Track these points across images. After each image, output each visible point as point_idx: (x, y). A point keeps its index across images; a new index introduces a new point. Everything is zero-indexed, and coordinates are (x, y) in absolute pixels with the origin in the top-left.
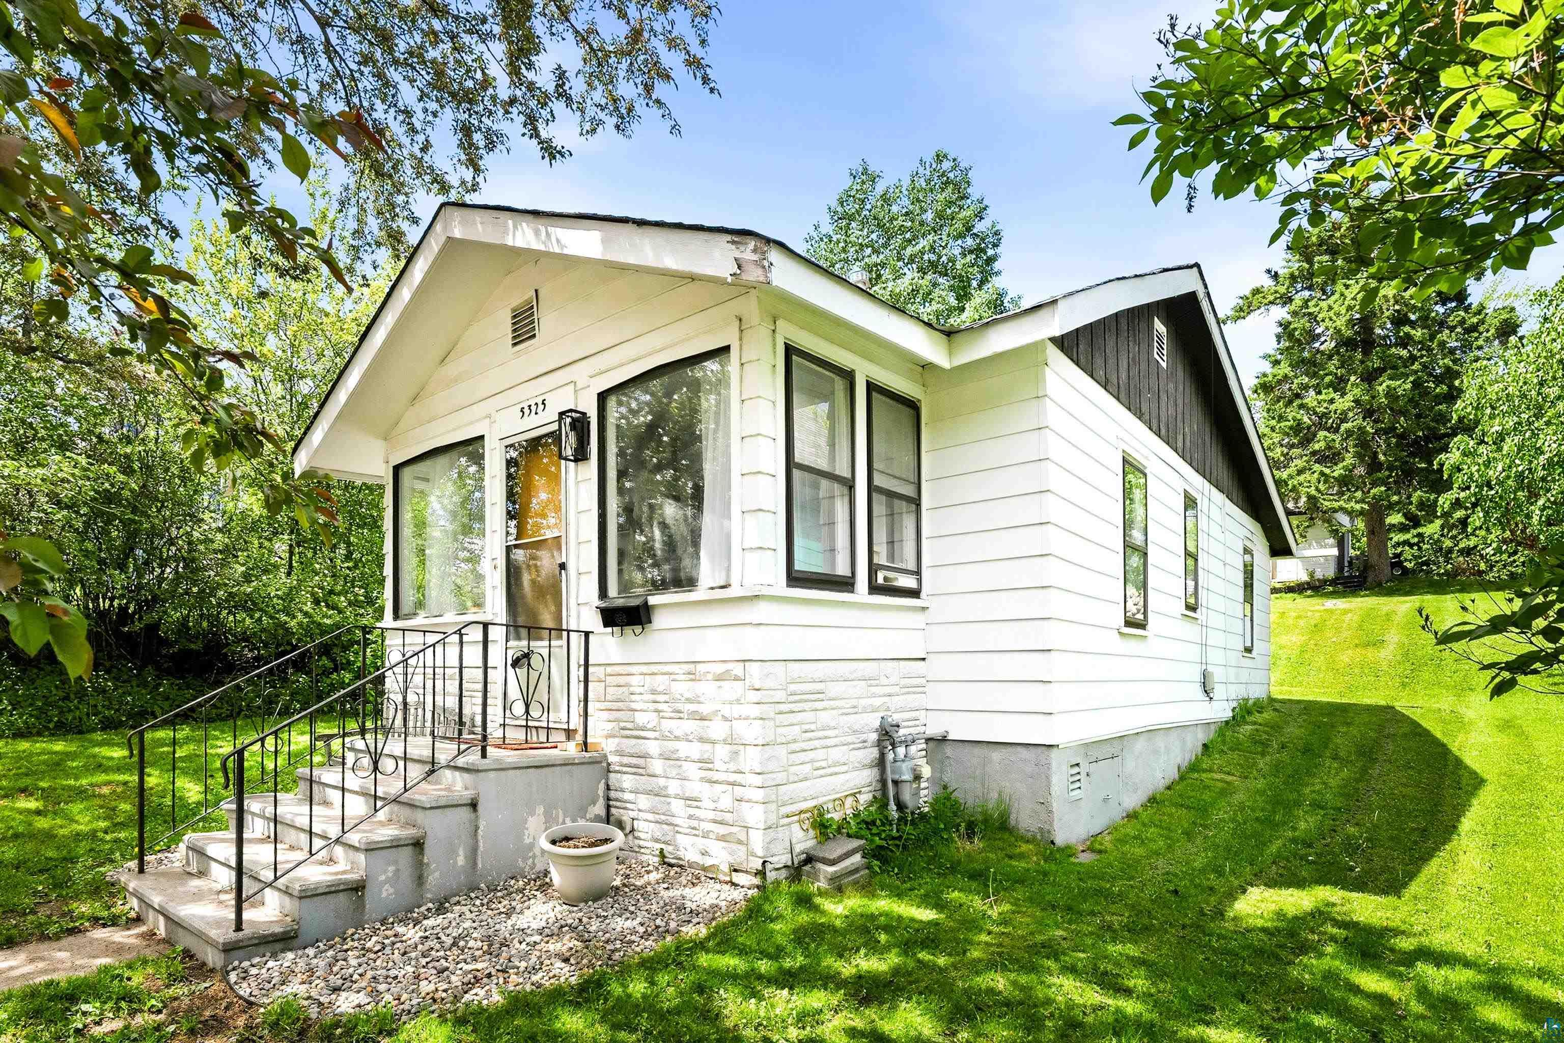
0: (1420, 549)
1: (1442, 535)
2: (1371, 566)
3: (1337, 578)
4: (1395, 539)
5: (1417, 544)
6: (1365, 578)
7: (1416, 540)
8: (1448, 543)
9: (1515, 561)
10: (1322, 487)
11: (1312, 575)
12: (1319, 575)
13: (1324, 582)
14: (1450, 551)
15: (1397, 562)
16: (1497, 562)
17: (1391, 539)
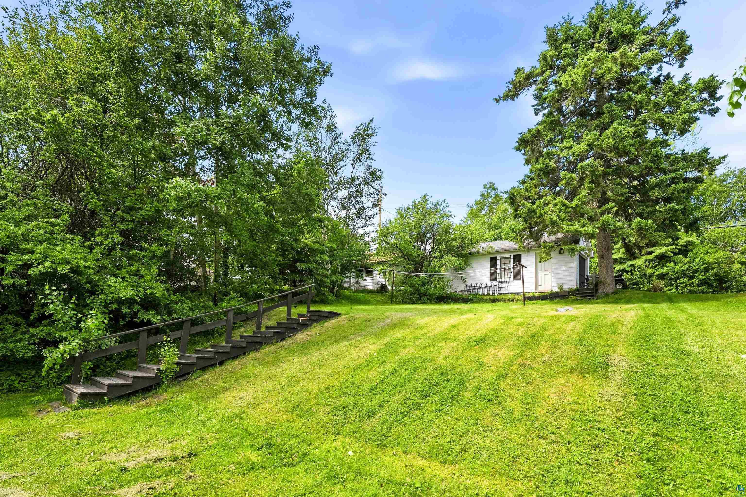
0: (632, 274)
1: (646, 266)
2: (601, 282)
3: (577, 290)
4: (617, 268)
5: (631, 271)
6: (597, 290)
7: (630, 269)
8: (650, 271)
9: (693, 283)
10: (563, 215)
11: (561, 288)
12: (566, 288)
13: (571, 293)
14: (651, 276)
15: (619, 280)
16: (681, 283)
17: (615, 268)
